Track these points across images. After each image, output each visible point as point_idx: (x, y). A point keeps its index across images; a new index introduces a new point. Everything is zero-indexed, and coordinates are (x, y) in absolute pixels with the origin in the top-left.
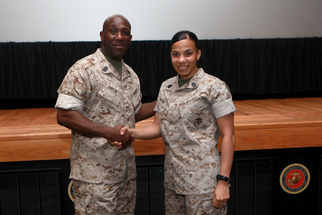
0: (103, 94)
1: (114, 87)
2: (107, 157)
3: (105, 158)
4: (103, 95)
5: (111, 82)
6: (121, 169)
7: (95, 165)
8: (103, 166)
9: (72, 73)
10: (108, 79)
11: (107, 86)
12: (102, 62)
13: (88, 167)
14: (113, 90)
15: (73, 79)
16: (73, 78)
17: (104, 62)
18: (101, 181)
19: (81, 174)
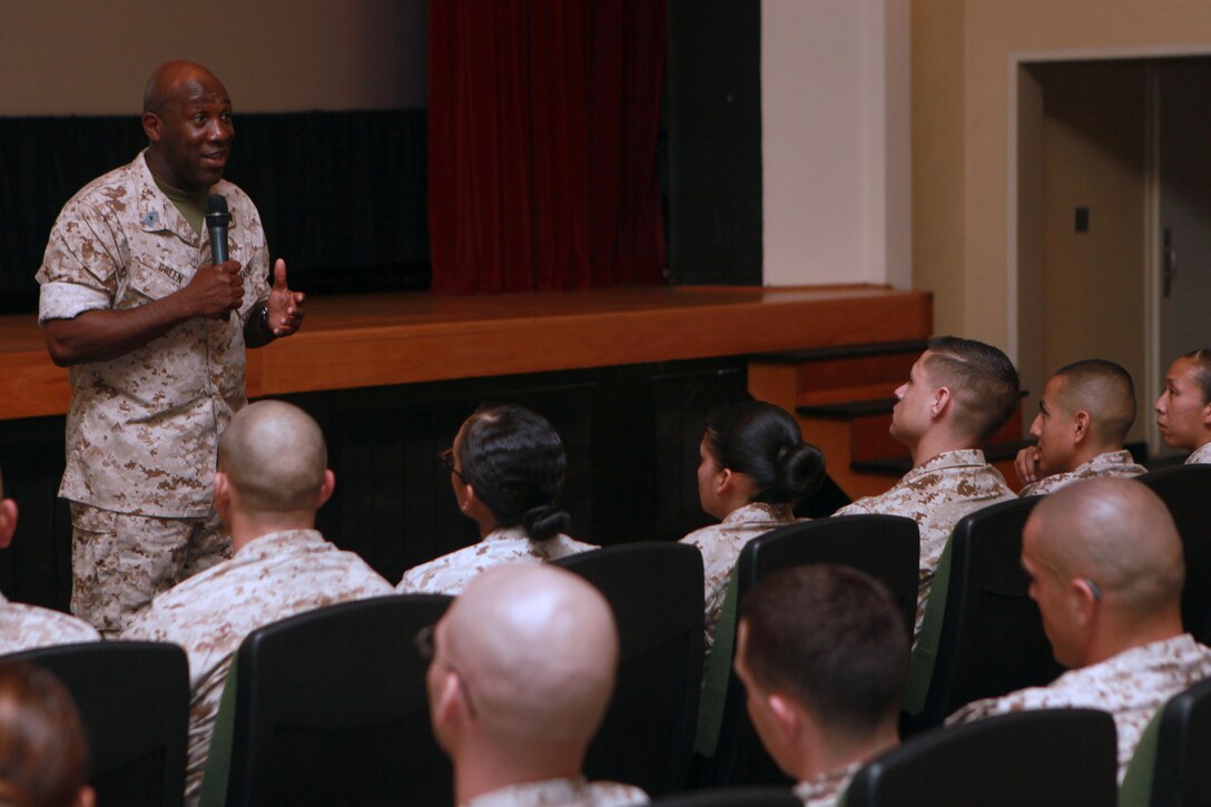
0: (143, 285)
1: (175, 267)
2: (156, 445)
3: (151, 447)
4: (145, 289)
5: (166, 253)
6: (197, 481)
7: (122, 466)
8: (144, 470)
9: (73, 229)
10: (159, 246)
11: (156, 265)
12: (144, 198)
13: (104, 468)
14: (172, 275)
15: (81, 246)
16: (80, 243)
17: (150, 197)
18: (134, 508)
19: (88, 487)
